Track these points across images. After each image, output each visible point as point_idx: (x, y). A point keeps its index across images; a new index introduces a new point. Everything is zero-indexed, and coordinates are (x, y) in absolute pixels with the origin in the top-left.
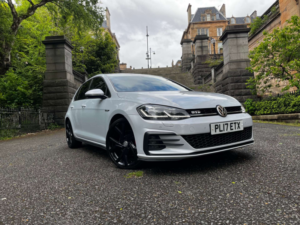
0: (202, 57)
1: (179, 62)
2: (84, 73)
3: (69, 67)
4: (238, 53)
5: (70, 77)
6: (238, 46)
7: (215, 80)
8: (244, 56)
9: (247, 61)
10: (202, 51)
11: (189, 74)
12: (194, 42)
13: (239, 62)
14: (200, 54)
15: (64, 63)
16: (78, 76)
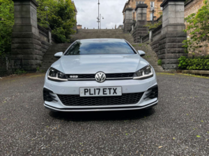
0: (142, 22)
1: (120, 26)
2: (48, 29)
3: (34, 22)
4: (176, 18)
5: (35, 31)
6: (176, 12)
7: (152, 40)
8: (180, 21)
9: (183, 25)
10: (142, 17)
11: (130, 35)
12: (136, 10)
13: (176, 25)
14: (140, 19)
15: (30, 18)
16: (43, 31)
